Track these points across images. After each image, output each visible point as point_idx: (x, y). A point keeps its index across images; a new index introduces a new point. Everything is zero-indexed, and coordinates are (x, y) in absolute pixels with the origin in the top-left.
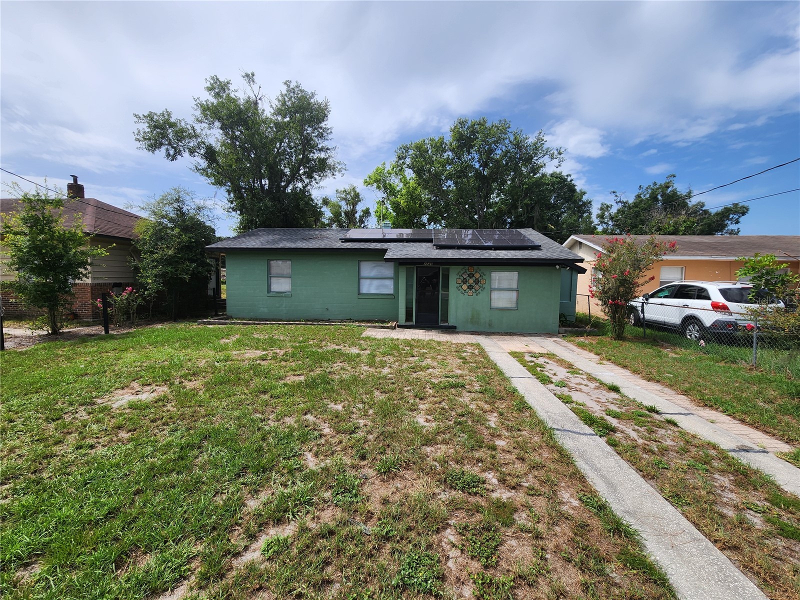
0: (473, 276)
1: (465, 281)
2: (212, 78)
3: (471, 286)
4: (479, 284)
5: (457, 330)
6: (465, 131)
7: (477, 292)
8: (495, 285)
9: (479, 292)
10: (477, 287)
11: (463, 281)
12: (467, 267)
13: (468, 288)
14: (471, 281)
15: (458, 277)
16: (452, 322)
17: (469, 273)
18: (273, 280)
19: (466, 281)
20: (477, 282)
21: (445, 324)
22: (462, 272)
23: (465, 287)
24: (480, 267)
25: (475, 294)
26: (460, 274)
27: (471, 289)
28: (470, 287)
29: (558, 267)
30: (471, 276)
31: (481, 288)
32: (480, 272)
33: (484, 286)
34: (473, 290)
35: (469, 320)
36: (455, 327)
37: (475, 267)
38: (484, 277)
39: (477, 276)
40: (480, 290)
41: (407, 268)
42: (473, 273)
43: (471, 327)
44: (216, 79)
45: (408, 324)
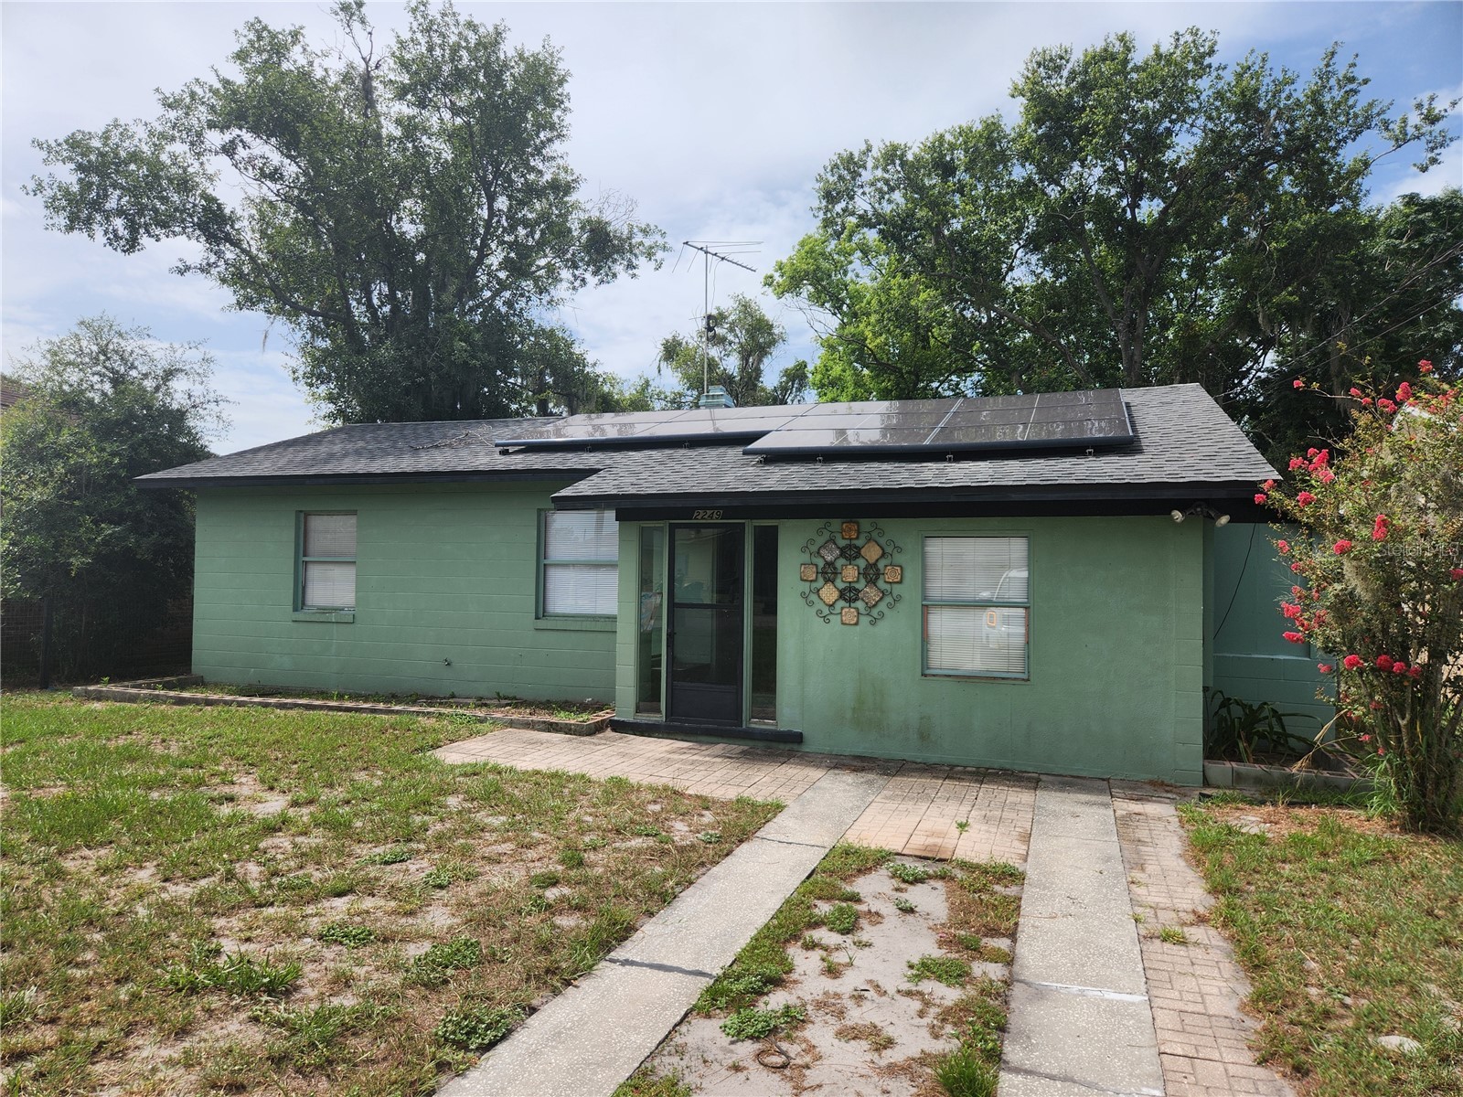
0: (858, 555)
1: (829, 573)
2: (251, 26)
3: (851, 589)
4: (881, 583)
5: (805, 748)
6: (1058, 85)
7: (875, 612)
8: (941, 585)
9: (882, 615)
10: (872, 593)
11: (824, 573)
12: (836, 524)
13: (842, 595)
14: (850, 573)
15: (806, 558)
16: (788, 715)
17: (842, 543)
18: (315, 572)
19: (835, 573)
20: (872, 574)
21: (768, 725)
22: (820, 541)
23: (830, 593)
24: (882, 522)
25: (865, 620)
26: (814, 548)
27: (850, 601)
28: (849, 595)
29: (1177, 515)
30: (851, 553)
31: (888, 599)
32: (882, 541)
33: (897, 589)
34: (860, 604)
35: (849, 715)
36: (797, 738)
37: (866, 524)
38: (898, 558)
39: (872, 553)
40: (882, 606)
41: (642, 530)
42: (858, 543)
43: (854, 743)
44: (259, 29)
45: (645, 718)
